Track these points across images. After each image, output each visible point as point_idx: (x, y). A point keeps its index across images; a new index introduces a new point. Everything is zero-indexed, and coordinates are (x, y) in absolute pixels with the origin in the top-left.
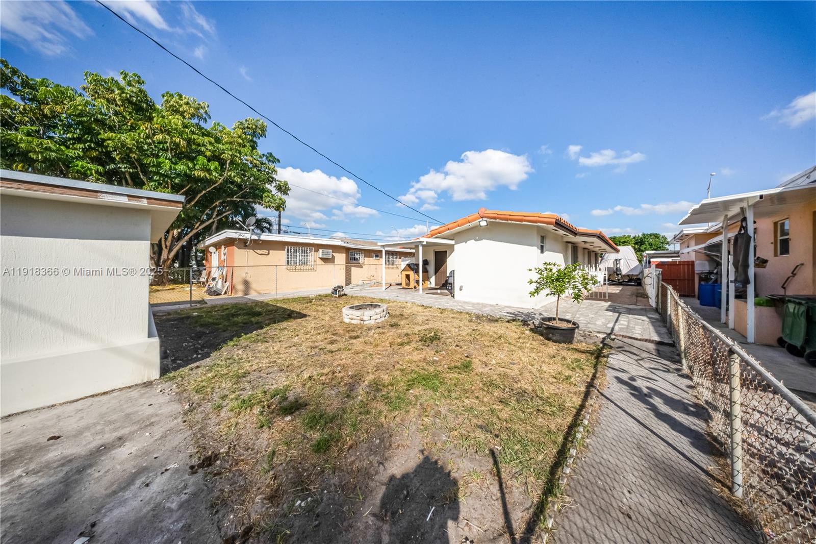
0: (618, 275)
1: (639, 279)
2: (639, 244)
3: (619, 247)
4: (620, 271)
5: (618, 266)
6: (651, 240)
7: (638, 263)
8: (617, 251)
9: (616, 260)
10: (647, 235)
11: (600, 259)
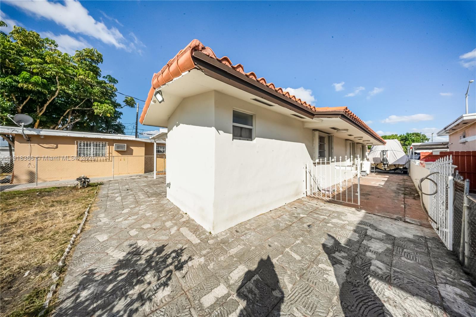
0: (384, 164)
1: (405, 168)
2: (405, 140)
3: (385, 140)
4: (387, 161)
5: (385, 157)
6: (413, 138)
7: (404, 154)
8: (384, 143)
9: (383, 151)
10: (410, 134)
11: (368, 150)
